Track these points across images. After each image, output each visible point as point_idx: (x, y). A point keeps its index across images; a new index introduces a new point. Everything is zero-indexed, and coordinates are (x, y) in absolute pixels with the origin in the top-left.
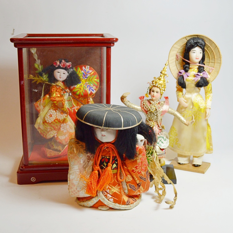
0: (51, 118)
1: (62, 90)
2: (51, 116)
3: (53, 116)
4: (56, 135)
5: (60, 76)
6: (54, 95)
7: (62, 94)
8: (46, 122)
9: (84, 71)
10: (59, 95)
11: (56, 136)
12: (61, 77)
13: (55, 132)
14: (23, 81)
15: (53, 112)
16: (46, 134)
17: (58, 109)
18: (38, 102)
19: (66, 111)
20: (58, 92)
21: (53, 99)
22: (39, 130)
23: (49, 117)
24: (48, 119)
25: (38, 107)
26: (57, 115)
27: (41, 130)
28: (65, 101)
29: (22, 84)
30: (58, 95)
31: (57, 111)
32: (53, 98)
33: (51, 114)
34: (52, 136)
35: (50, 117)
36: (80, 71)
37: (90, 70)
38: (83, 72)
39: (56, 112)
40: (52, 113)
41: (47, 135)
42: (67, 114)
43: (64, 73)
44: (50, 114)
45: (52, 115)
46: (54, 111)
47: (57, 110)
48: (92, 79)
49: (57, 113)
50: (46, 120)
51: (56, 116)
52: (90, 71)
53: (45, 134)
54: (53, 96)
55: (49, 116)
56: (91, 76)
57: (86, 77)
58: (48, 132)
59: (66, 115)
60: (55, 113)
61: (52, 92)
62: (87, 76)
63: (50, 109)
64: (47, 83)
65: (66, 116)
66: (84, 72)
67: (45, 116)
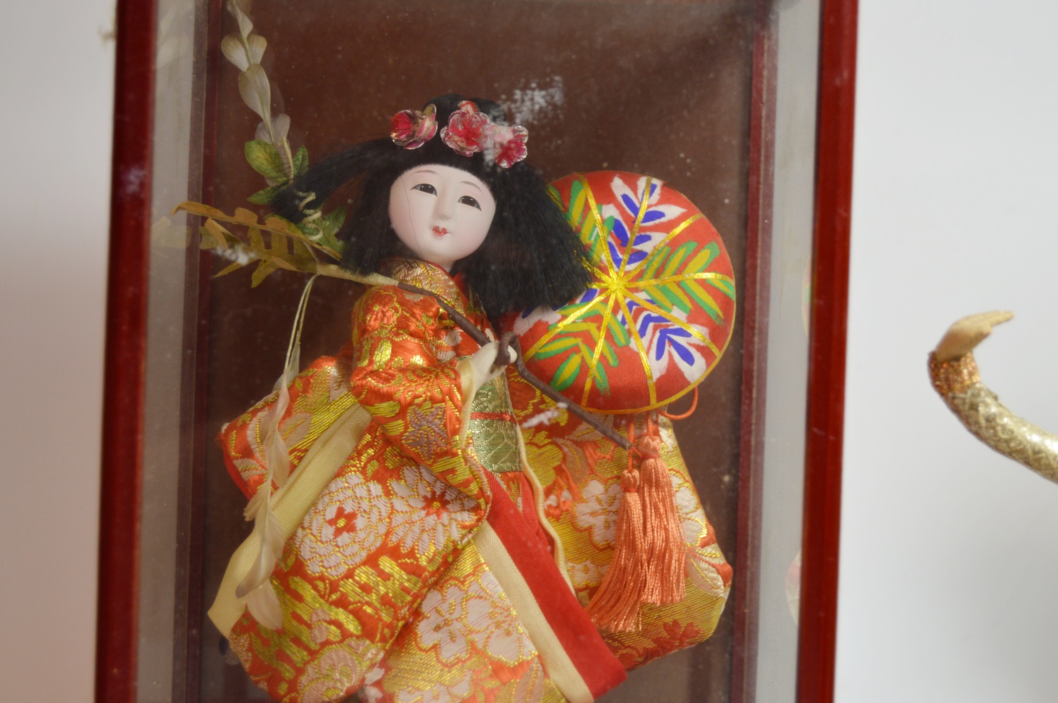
0: (345, 537)
1: (447, 322)
2: (346, 521)
3: (360, 522)
4: (378, 684)
5: (439, 214)
6: (384, 355)
7: (447, 355)
8: (299, 569)
9: (618, 206)
10: (418, 360)
11: (373, 693)
12: (442, 224)
13: (374, 651)
14: (142, 167)
15: (361, 492)
16: (300, 671)
17: (409, 473)
18: (254, 413)
19: (467, 483)
20: (412, 334)
21: (372, 381)
22: (244, 640)
23: (329, 531)
24: (321, 548)
25: (247, 453)
26: (398, 519)
27: (258, 644)
28: (464, 401)
29: (132, 188)
30: (412, 353)
31: (393, 484)
32: (374, 373)
33: (348, 509)
34: (344, 686)
35: (338, 532)
36: (587, 208)
37: (663, 200)
38: (611, 211)
39: (388, 493)
40: (357, 499)
41: (303, 679)
42: (476, 509)
43: (468, 201)
44: (340, 513)
45: (351, 517)
46: (376, 488)
47: (396, 473)
48: (680, 270)
49: (399, 505)
50: (306, 553)
51: (383, 530)
52: (672, 211)
53: (288, 674)
54: (371, 362)
55: (332, 522)
56: (674, 244)
57: (640, 256)
58: (313, 654)
59: (468, 518)
60: (383, 505)
61: (364, 331)
62: (646, 247)
63: (340, 473)
64: (333, 270)
65: (470, 529)
66: (623, 212)
67: (301, 525)
